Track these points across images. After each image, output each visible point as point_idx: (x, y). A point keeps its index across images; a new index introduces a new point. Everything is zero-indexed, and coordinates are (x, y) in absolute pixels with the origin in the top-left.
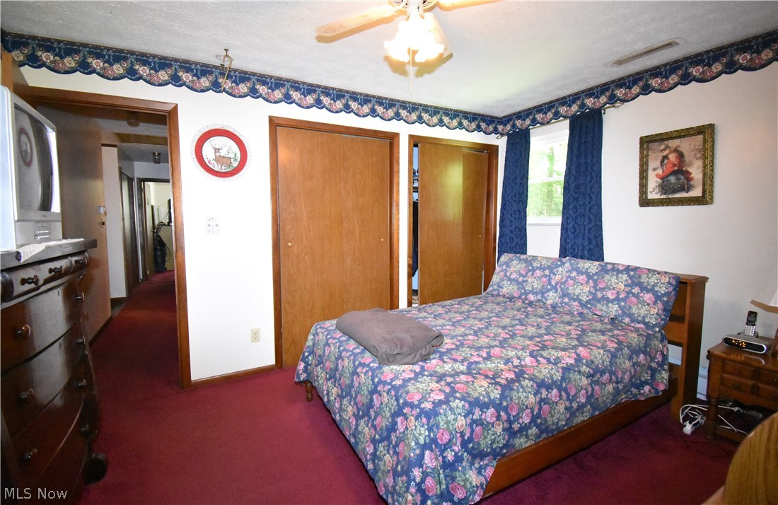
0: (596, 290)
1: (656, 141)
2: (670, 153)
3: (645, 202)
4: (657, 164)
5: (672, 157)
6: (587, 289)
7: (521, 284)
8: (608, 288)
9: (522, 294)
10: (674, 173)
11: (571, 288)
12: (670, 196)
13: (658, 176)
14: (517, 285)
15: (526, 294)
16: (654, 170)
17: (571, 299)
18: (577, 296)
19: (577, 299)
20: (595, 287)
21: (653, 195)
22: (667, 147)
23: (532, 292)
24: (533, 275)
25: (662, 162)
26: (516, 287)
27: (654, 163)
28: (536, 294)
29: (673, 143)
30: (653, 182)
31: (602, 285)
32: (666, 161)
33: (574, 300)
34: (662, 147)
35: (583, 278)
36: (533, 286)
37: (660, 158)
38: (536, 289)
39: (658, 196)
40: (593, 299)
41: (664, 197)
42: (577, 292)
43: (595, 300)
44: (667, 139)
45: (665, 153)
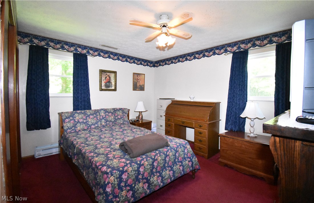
0: (115, 117)
1: (104, 72)
2: (107, 76)
3: (101, 90)
4: (104, 79)
5: (108, 77)
6: (113, 117)
7: (86, 123)
8: (118, 115)
9: (88, 127)
10: (108, 82)
11: (108, 119)
12: (108, 88)
13: (104, 82)
14: (84, 124)
15: (90, 126)
16: (103, 80)
17: (109, 122)
18: (111, 120)
19: (111, 121)
20: (115, 116)
21: (103, 88)
22: (106, 74)
23: (92, 124)
24: (89, 118)
25: (105, 78)
26: (84, 125)
27: (103, 78)
28: (94, 125)
29: (108, 74)
30: (103, 84)
31: (116, 115)
32: (106, 78)
33: (110, 122)
34: (105, 74)
35: (110, 114)
36: (92, 122)
37: (105, 77)
38: (94, 123)
39: (104, 88)
40: (115, 120)
41: (106, 88)
42: (110, 119)
43: (116, 120)
44: (107, 72)
45: (106, 76)
